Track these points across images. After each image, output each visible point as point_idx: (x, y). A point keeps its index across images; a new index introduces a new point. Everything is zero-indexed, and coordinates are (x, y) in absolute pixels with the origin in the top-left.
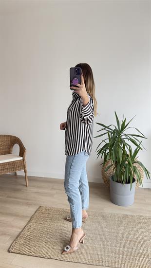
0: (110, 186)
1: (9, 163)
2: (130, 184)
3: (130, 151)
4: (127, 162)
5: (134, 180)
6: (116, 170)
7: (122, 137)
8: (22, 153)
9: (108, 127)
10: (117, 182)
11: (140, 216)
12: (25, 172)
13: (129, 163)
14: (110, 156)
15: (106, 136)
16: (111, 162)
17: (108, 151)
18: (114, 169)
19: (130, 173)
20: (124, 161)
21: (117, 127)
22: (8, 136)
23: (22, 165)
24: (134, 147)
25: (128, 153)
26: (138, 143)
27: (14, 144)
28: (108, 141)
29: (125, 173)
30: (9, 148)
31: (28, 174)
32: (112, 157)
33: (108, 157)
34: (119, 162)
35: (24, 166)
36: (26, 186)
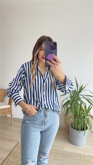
0: (70, 130)
2: (84, 131)
4: (83, 115)
5: (87, 128)
6: (75, 120)
7: (80, 97)
8: (10, 103)
10: (74, 129)
11: (90, 156)
12: (11, 115)
13: (84, 117)
14: (71, 109)
16: (71, 114)
17: (69, 106)
18: (73, 119)
19: (85, 123)
20: (80, 116)
21: (76, 89)
22: (3, 89)
23: (9, 111)
24: (88, 105)
25: (84, 109)
26: (91, 102)
28: (69, 99)
29: (81, 124)
30: (3, 98)
33: (70, 110)
34: (77, 115)
35: (11, 111)
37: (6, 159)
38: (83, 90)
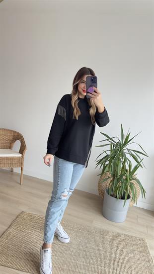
0: (104, 199)
1: (7, 158)
2: (124, 200)
3: (130, 167)
4: (124, 177)
5: (129, 197)
6: (113, 184)
7: (124, 151)
8: (22, 150)
9: (111, 139)
10: (111, 195)
12: (22, 170)
13: (126, 179)
14: (109, 168)
15: (109, 147)
16: (109, 175)
17: (107, 162)
18: (111, 181)
19: (127, 190)
20: (121, 176)
21: (121, 140)
22: (12, 131)
23: (20, 162)
24: (134, 164)
25: (127, 168)
26: (139, 160)
27: (16, 140)
28: (109, 153)
29: (121, 188)
30: (11, 144)
31: (24, 173)
32: (110, 169)
33: (107, 169)
34: (117, 177)
35: (22, 163)
36: (20, 184)
37: (4, 233)
38: (130, 142)
